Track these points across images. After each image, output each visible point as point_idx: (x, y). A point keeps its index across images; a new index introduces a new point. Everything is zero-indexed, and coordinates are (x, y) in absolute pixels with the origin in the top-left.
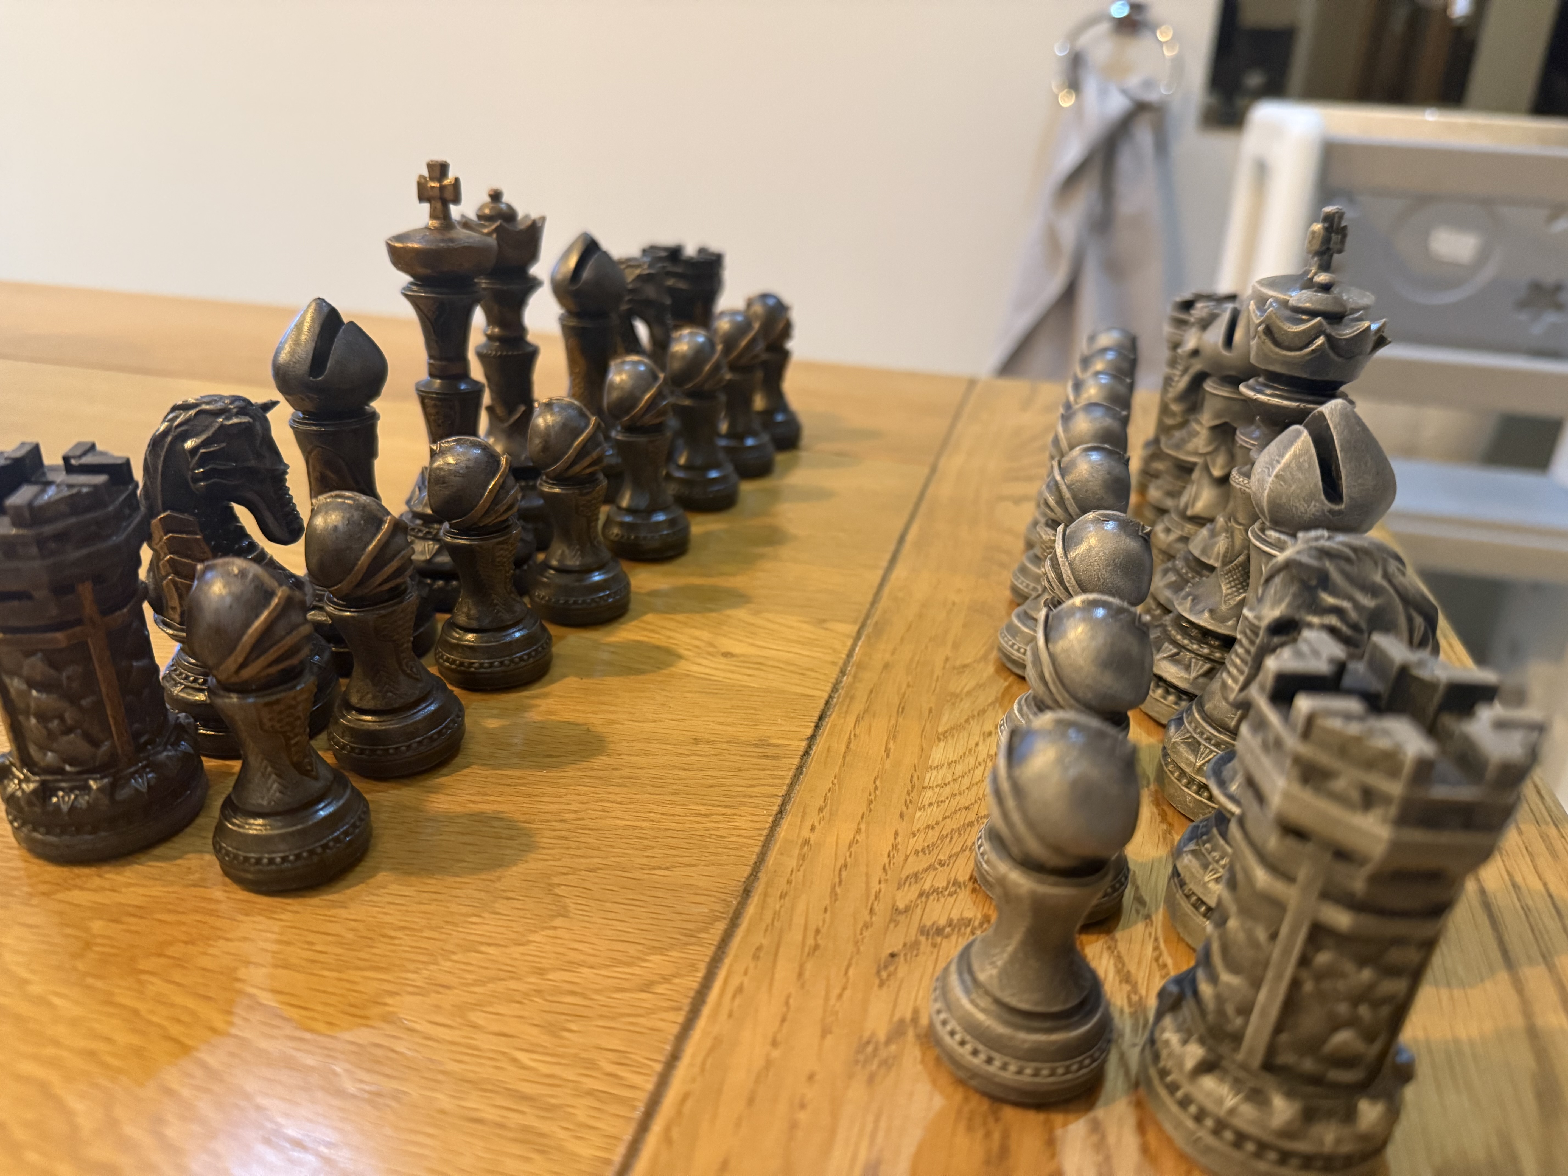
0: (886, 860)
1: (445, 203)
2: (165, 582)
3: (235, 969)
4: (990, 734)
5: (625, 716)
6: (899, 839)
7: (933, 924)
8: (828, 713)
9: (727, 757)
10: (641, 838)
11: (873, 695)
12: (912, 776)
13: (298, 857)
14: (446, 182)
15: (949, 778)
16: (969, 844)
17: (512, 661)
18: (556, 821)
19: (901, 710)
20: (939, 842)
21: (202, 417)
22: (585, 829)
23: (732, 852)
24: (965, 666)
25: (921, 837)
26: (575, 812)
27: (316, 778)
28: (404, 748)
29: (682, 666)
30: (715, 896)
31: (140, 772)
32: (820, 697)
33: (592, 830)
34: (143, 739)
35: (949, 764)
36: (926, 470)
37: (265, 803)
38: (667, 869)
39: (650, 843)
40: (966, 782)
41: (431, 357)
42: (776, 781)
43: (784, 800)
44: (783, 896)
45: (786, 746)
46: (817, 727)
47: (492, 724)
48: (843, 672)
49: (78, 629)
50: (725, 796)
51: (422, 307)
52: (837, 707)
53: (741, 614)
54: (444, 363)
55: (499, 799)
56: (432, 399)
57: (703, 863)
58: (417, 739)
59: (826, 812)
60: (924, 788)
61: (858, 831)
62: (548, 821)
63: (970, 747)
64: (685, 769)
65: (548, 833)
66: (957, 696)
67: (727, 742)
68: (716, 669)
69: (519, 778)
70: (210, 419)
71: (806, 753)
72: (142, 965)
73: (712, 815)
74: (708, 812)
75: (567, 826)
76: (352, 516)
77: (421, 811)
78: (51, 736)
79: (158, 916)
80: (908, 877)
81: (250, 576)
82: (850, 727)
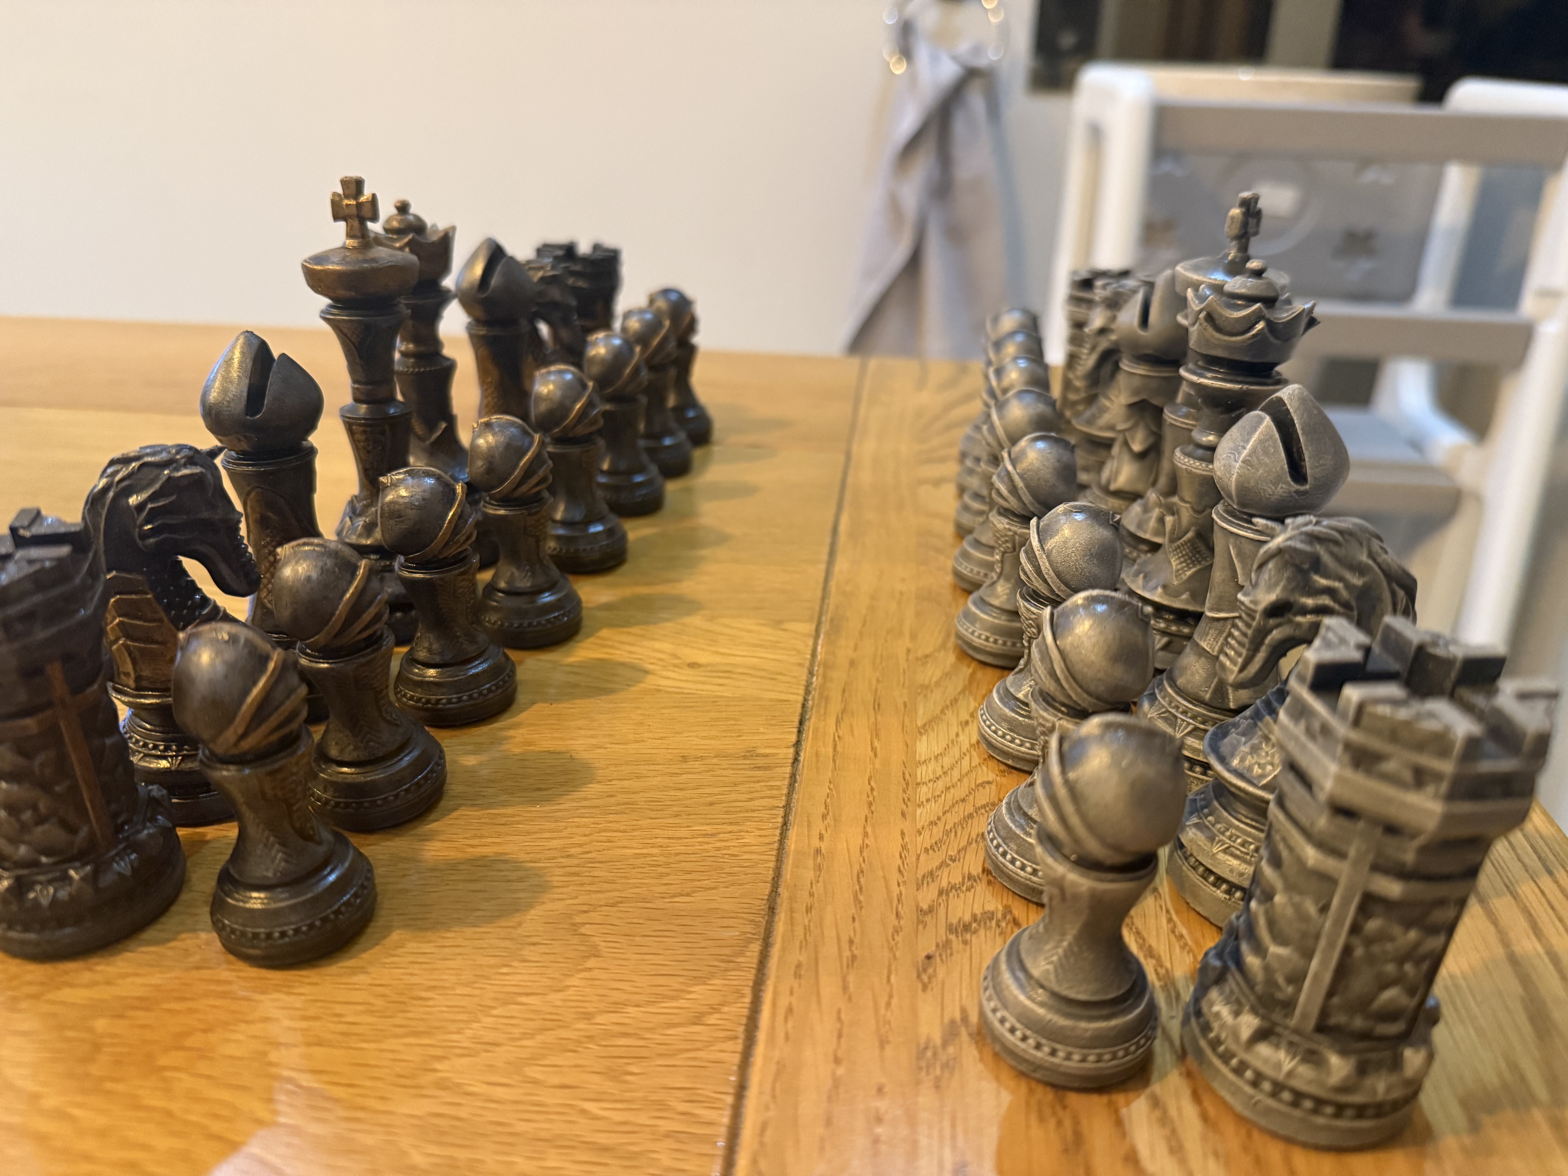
0: (899, 862)
1: (362, 220)
2: (115, 647)
3: (265, 1054)
4: (967, 723)
5: (607, 740)
6: (907, 839)
7: (959, 921)
8: (807, 717)
9: (720, 772)
10: (653, 866)
11: (846, 695)
12: (904, 774)
13: (311, 926)
14: (362, 199)
15: (939, 772)
16: (973, 835)
17: (480, 694)
18: (563, 857)
19: (877, 707)
20: (945, 837)
21: (145, 469)
22: (595, 862)
23: (748, 870)
24: (927, 656)
25: (926, 834)
26: (581, 845)
27: (320, 843)
28: (391, 798)
29: (651, 681)
30: (742, 918)
31: (120, 855)
32: (797, 702)
33: (602, 862)
34: (120, 820)
35: (936, 758)
36: (842, 458)
37: (270, 874)
38: (688, 895)
39: (664, 870)
40: (956, 773)
41: (355, 381)
42: (775, 792)
43: (786, 810)
44: (809, 910)
45: (774, 755)
46: (800, 732)
47: (470, 761)
48: (811, 673)
49: (49, 713)
50: (727, 813)
51: (345, 331)
52: (814, 710)
53: (696, 620)
54: (369, 387)
55: (498, 840)
56: (361, 425)
57: (721, 885)
58: (404, 787)
59: (830, 819)
60: (918, 784)
61: (866, 835)
62: (554, 858)
63: (951, 738)
64: (680, 789)
65: (558, 871)
66: (927, 687)
67: (715, 757)
68: (686, 681)
69: (513, 816)
70: (156, 471)
71: (796, 760)
72: (163, 1061)
73: (719, 833)
74: (715, 831)
75: (576, 861)
76: (326, 564)
77: (420, 861)
78: (24, 828)
79: (166, 1006)
80: (924, 876)
81: (242, 641)
82: (832, 729)
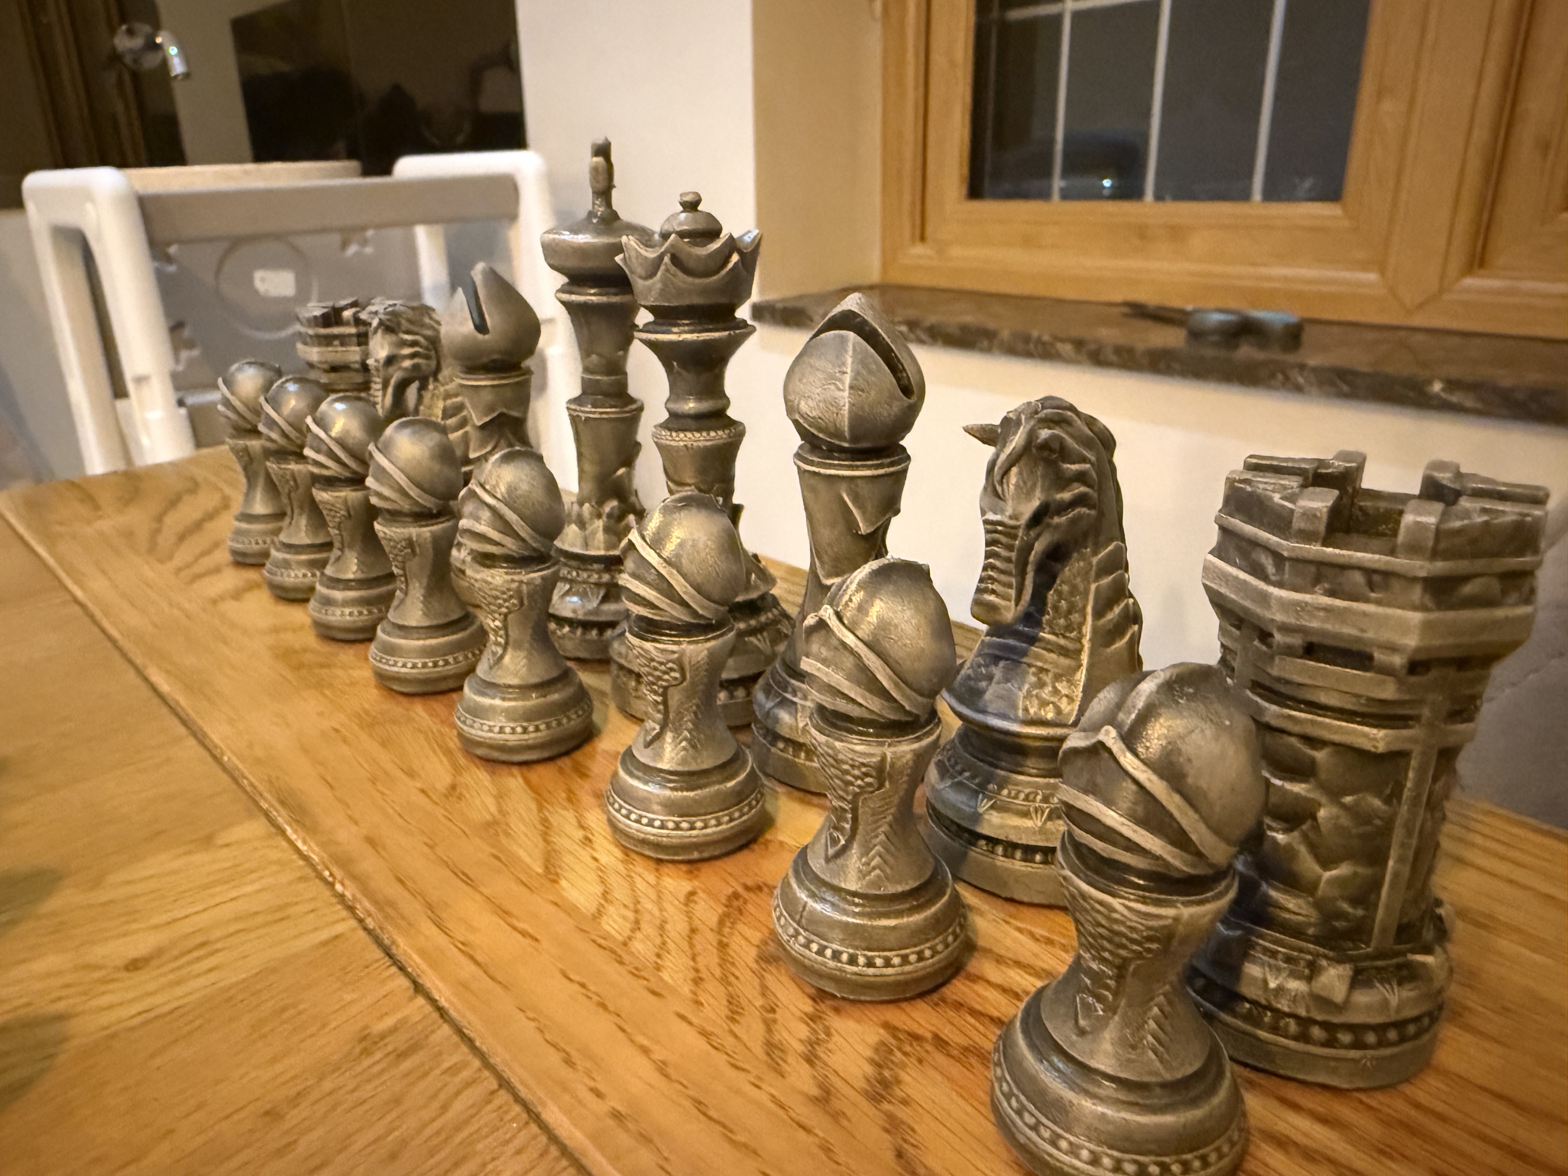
0: (722, 1056)
6: (694, 1020)
8: (388, 942)
12: (594, 941)
15: (629, 914)
19: (466, 878)
24: (453, 788)
25: (707, 999)
35: (606, 900)
40: (648, 905)
43: (507, 1090)
46: (401, 969)
59: (580, 1061)
61: (644, 1049)
63: (593, 867)
66: (494, 822)
67: (320, 1079)
71: (440, 1011)
82: (441, 939)
